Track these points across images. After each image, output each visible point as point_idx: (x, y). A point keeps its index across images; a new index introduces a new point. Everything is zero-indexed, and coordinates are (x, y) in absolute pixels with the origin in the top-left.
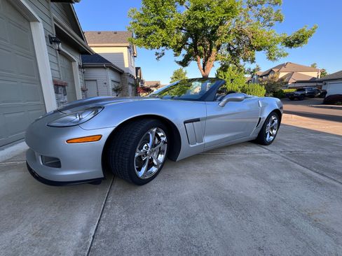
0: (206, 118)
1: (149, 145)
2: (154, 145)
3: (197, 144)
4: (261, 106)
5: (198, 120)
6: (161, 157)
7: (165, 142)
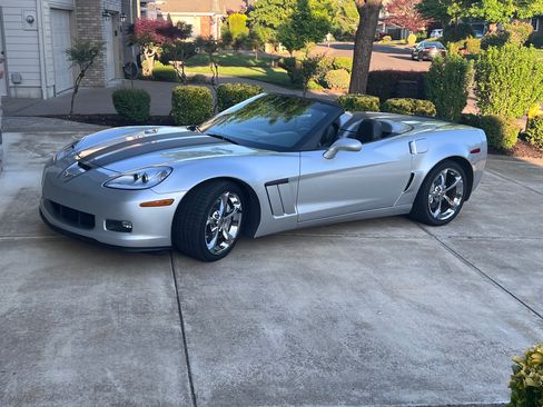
0: (299, 178)
1: (220, 213)
2: (225, 214)
3: (286, 215)
4: (415, 151)
5: (285, 181)
6: (234, 230)
7: (239, 211)
